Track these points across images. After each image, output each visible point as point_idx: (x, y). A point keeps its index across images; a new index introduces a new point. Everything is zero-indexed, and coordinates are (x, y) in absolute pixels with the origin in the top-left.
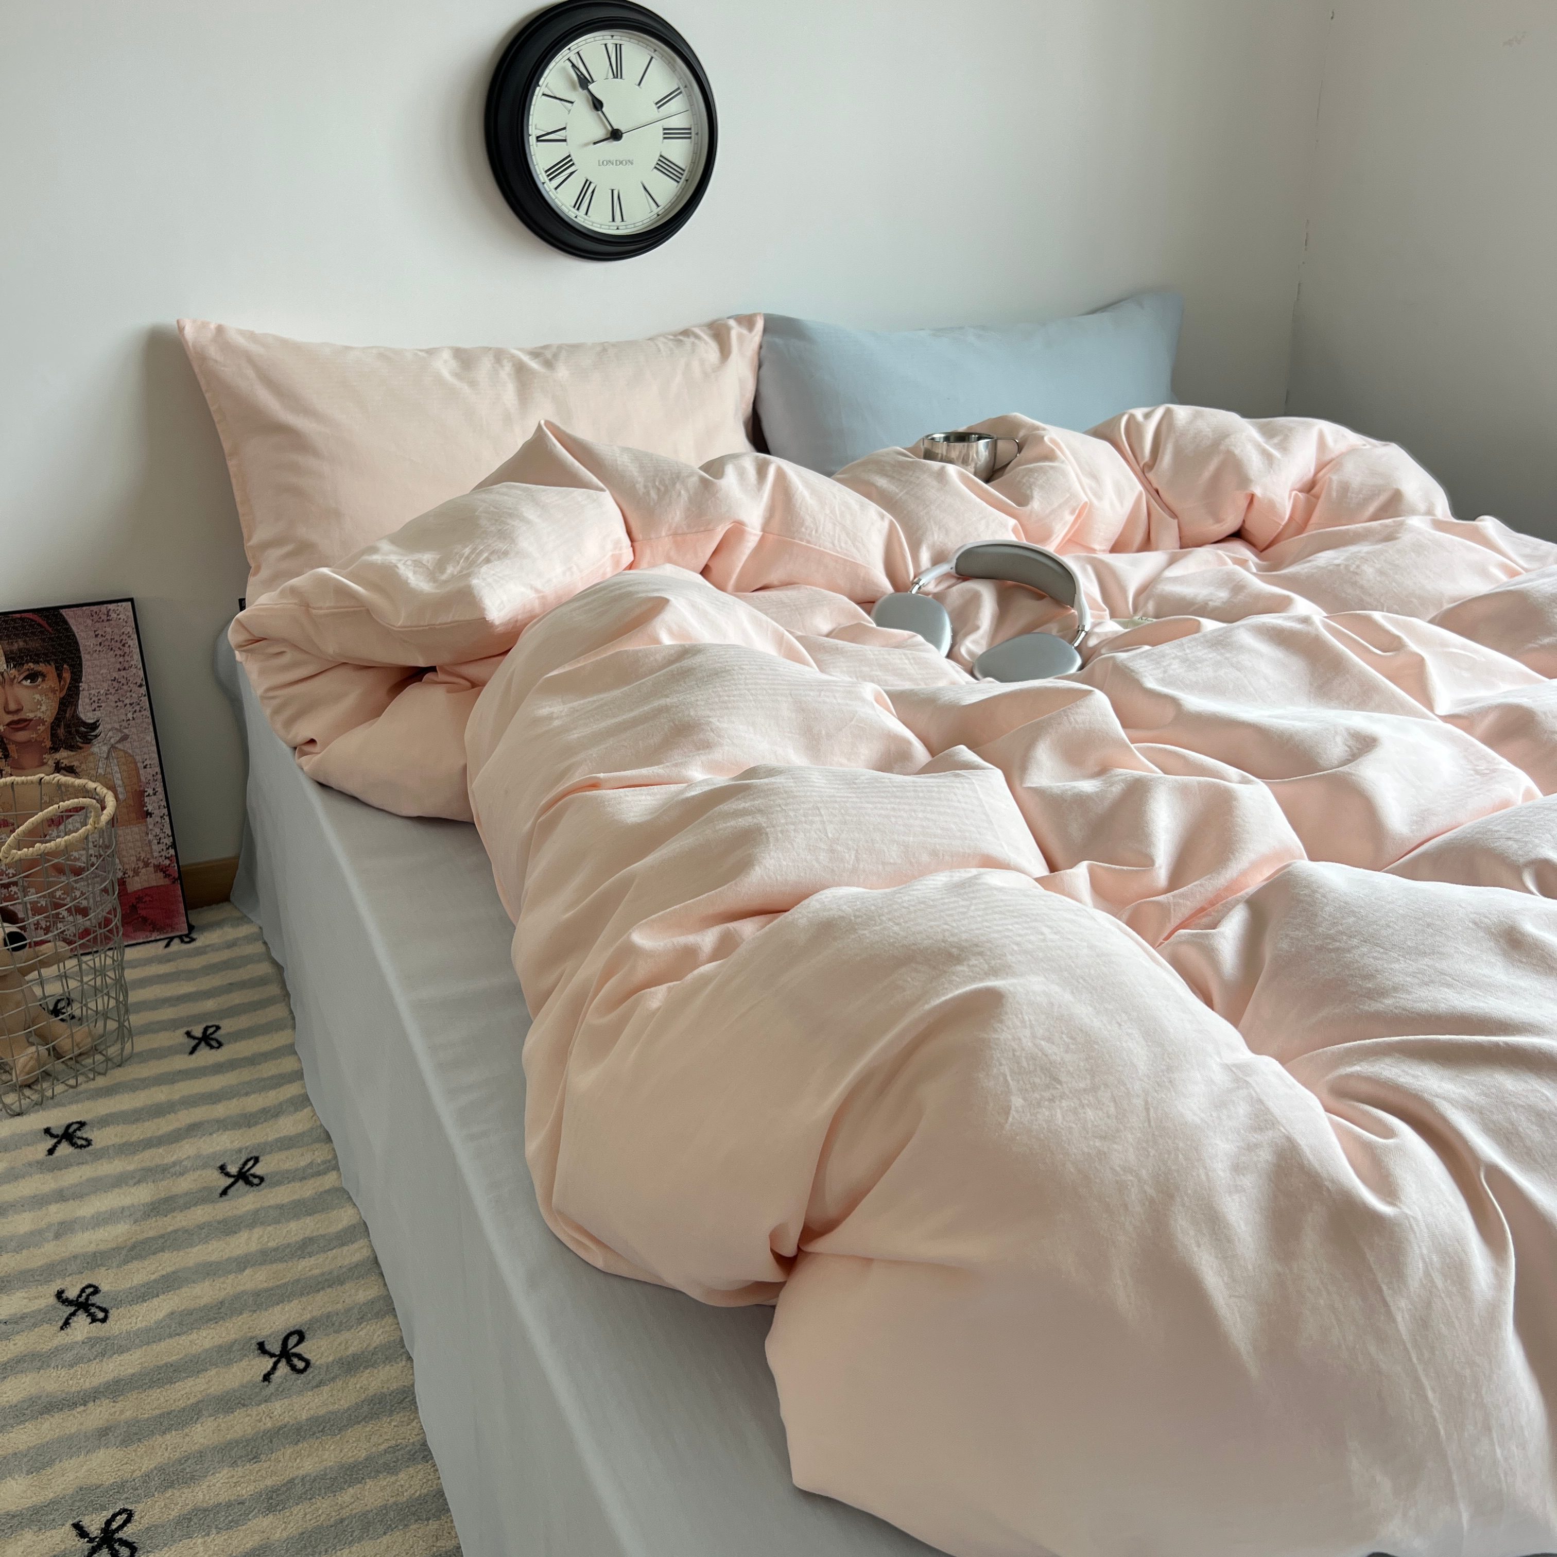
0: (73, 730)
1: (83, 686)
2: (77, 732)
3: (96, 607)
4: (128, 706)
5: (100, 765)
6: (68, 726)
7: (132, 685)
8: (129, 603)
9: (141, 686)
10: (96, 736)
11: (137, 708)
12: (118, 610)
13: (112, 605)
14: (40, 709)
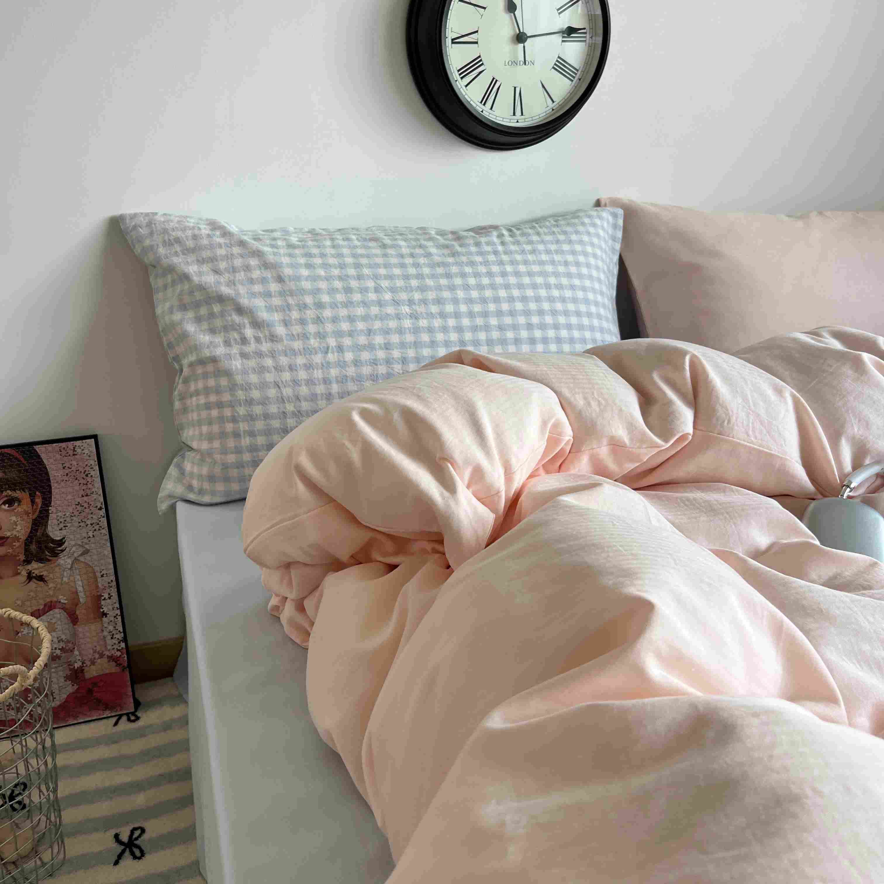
0: (43, 546)
1: (52, 509)
2: (46, 547)
3: (64, 443)
4: (89, 525)
5: (65, 574)
6: (39, 542)
7: (93, 509)
8: (93, 440)
9: (100, 509)
10: (62, 551)
11: (97, 527)
12: (82, 446)
13: (78, 442)
14: (15, 529)
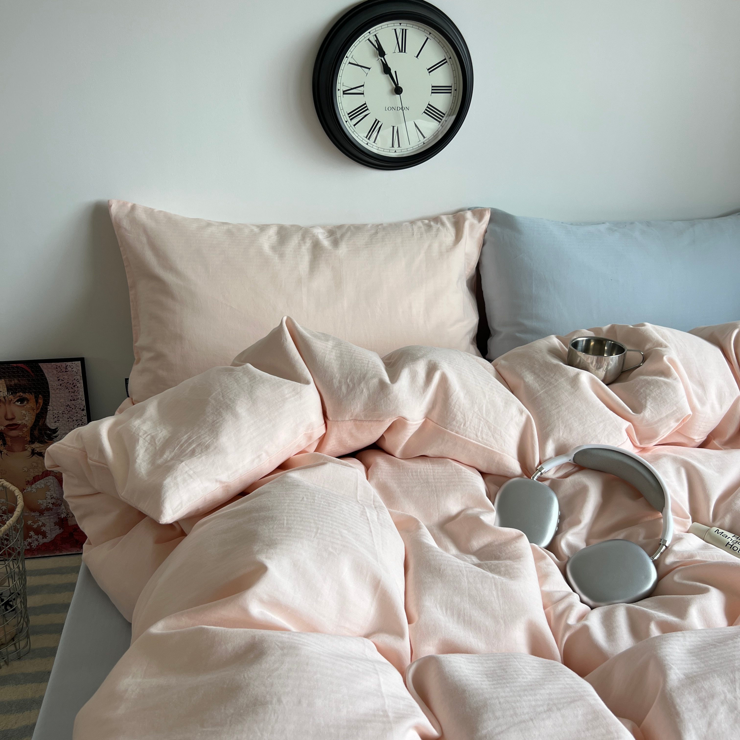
0: (43, 432)
1: (49, 408)
3: (59, 363)
4: (75, 421)
6: (40, 430)
7: (78, 410)
8: (80, 362)
9: (83, 410)
10: (56, 437)
12: (72, 366)
13: (69, 363)
14: (25, 419)
